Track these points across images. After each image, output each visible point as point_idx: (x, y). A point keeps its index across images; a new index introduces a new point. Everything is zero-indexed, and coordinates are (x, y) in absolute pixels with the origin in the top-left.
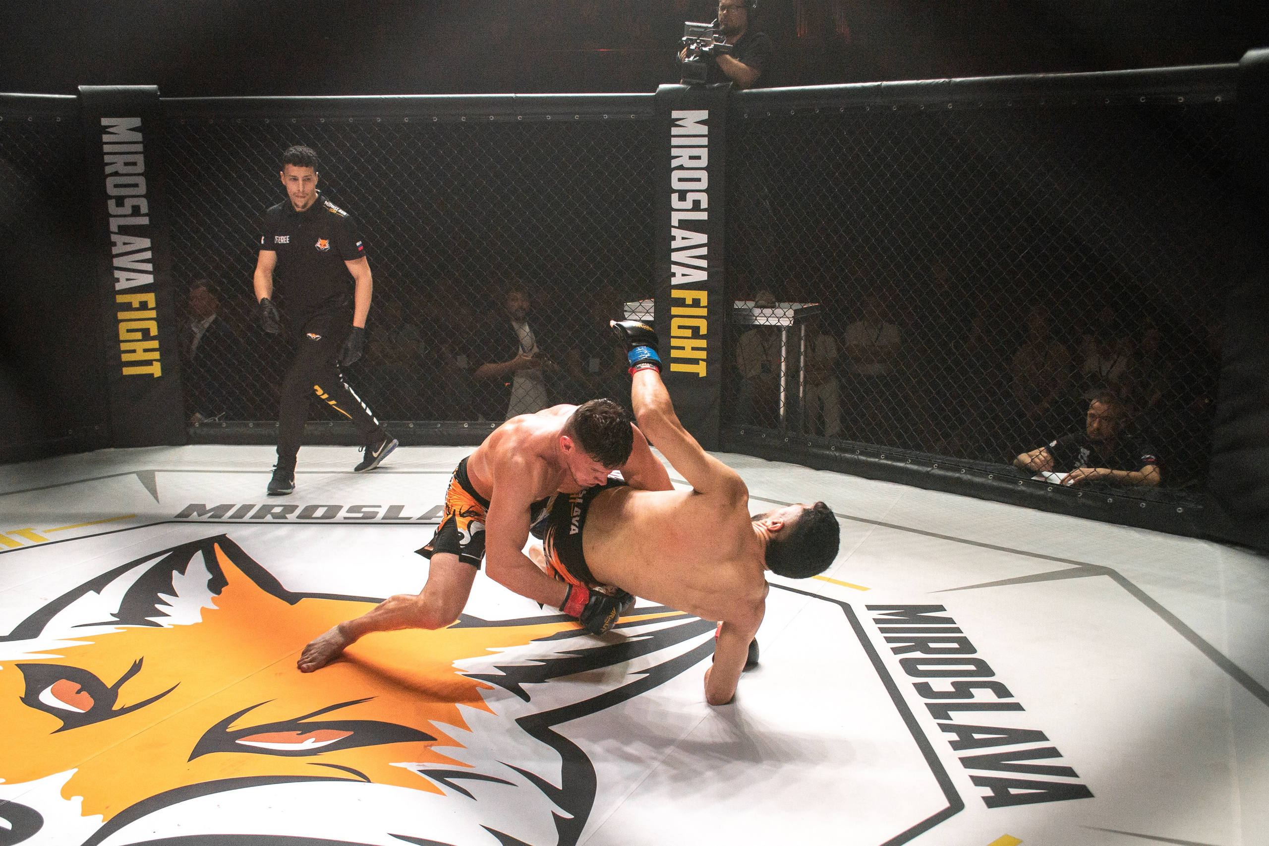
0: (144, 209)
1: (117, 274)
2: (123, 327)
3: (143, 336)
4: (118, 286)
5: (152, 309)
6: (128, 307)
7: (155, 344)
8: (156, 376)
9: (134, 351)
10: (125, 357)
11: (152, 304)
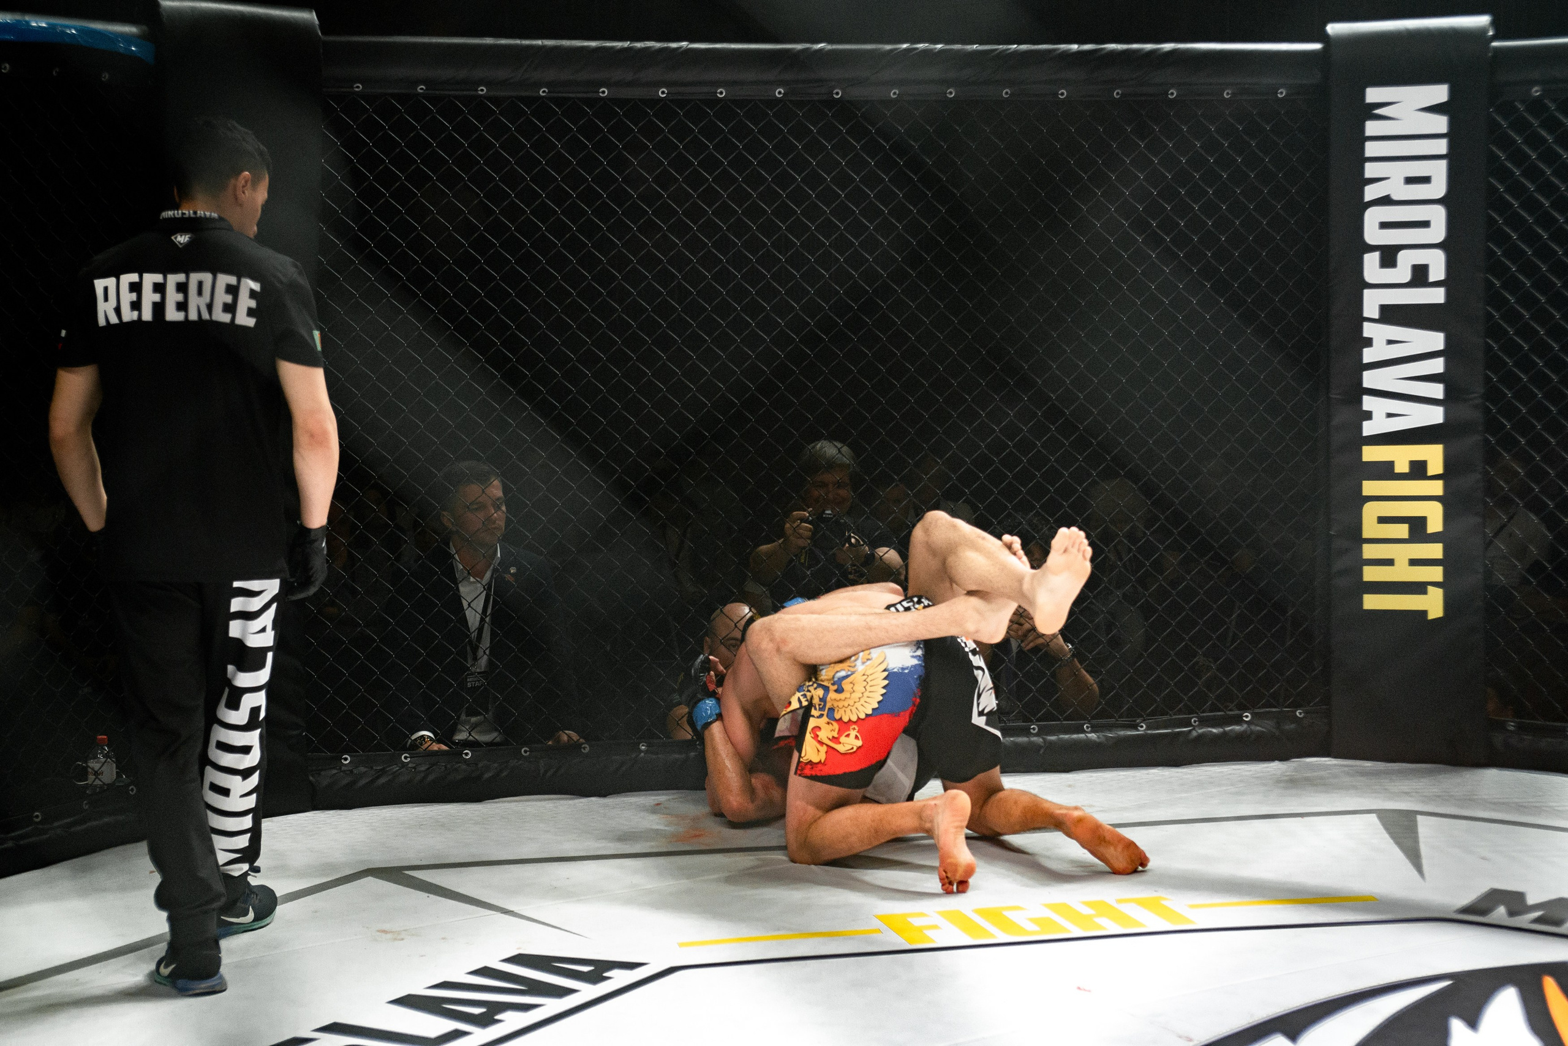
0: (1438, 270)
1: (1369, 403)
2: (1370, 512)
3: (1411, 531)
4: (1369, 429)
5: (1435, 477)
6: (1385, 471)
7: (1435, 551)
8: (1431, 616)
9: (1389, 562)
10: (1371, 574)
11: (1436, 467)
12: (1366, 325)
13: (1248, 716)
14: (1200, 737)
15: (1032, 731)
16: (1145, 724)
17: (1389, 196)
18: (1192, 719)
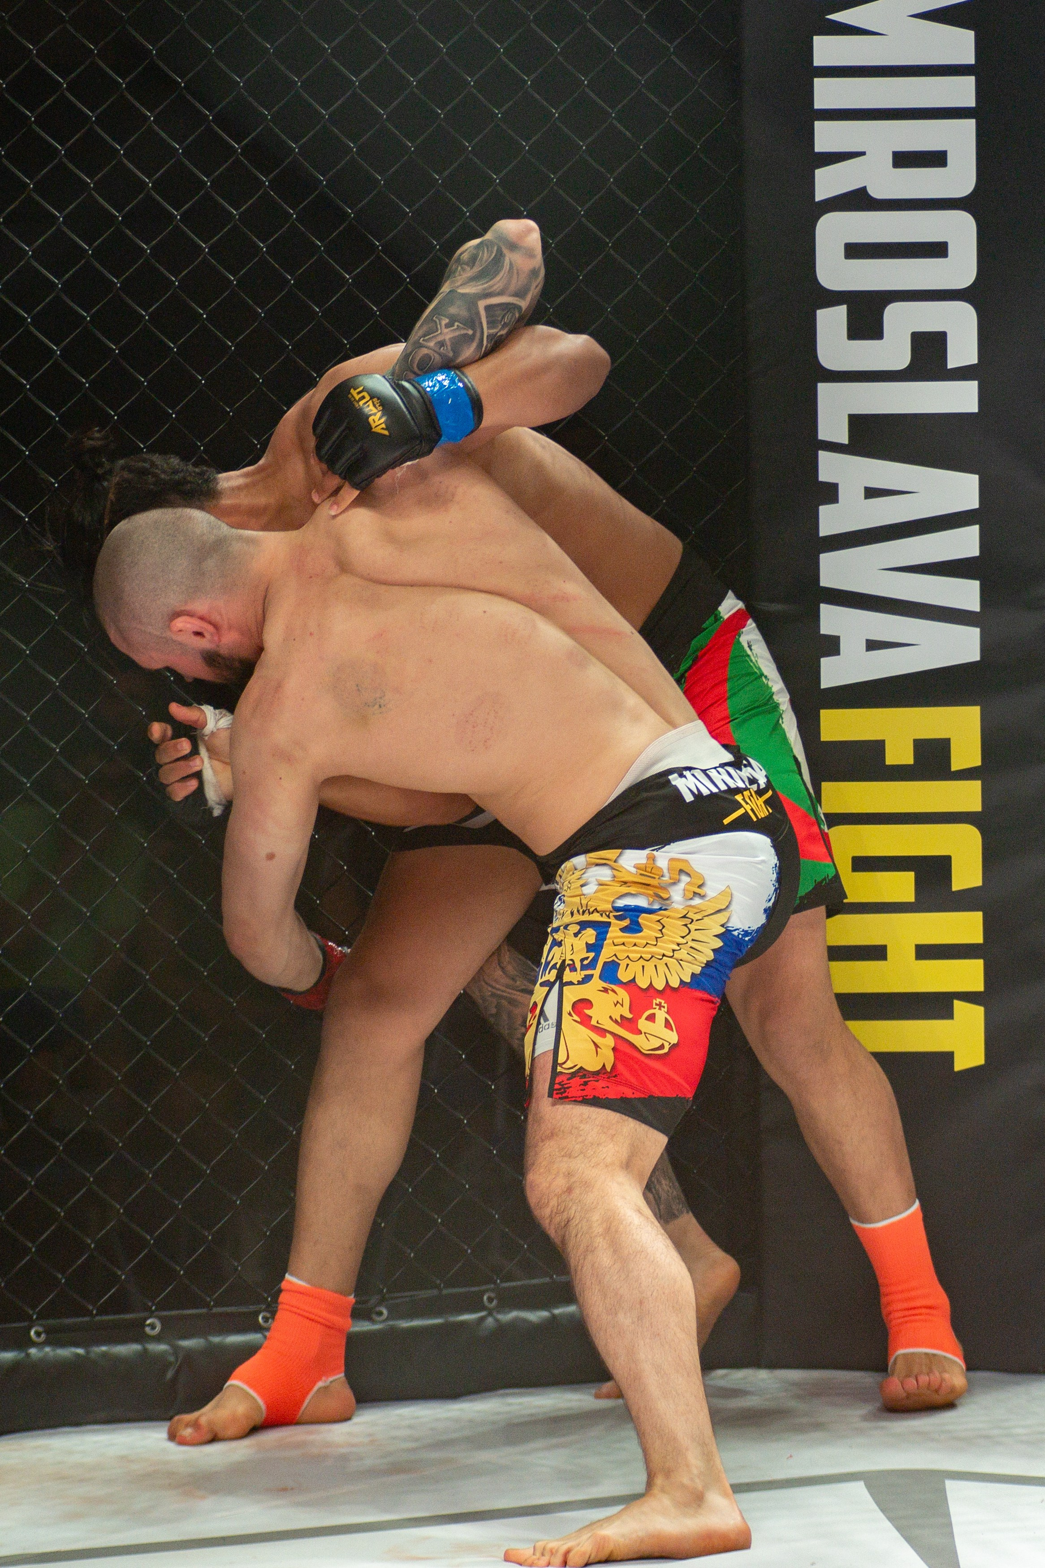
1: (832, 619)
2: (844, 846)
4: (832, 672)
5: (966, 775)
6: (867, 762)
7: (968, 926)
8: (961, 1063)
9: (878, 953)
11: (967, 752)
14: (502, 1329)
15: (148, 1329)
16: (387, 1308)
17: (864, 190)
18: (483, 1293)
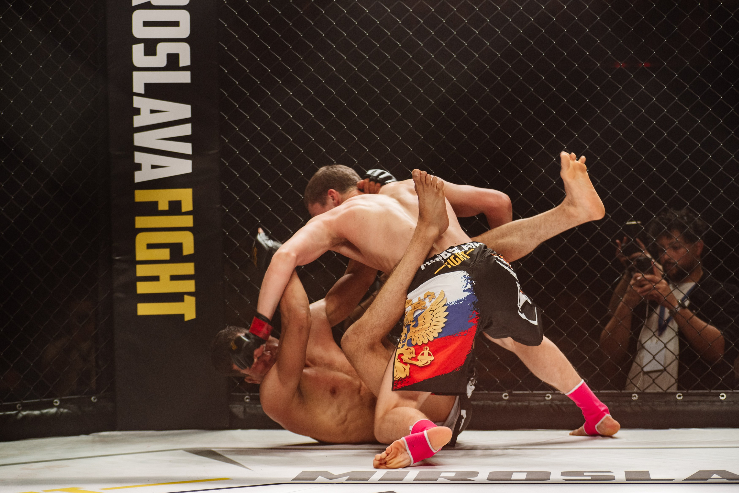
0: (185, 60)
1: (139, 157)
2: (142, 240)
3: (172, 254)
4: (139, 177)
5: (187, 213)
6: (152, 209)
8: (187, 318)
9: (156, 278)
10: (142, 288)
11: (187, 205)
12: (135, 98)
13: (57, 402)
14: (25, 417)
17: (149, 3)
18: (17, 404)
